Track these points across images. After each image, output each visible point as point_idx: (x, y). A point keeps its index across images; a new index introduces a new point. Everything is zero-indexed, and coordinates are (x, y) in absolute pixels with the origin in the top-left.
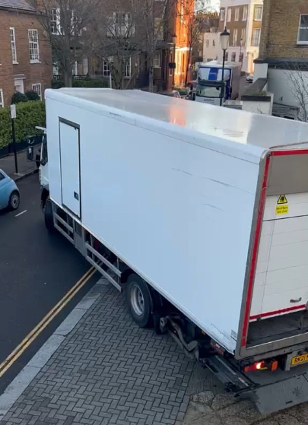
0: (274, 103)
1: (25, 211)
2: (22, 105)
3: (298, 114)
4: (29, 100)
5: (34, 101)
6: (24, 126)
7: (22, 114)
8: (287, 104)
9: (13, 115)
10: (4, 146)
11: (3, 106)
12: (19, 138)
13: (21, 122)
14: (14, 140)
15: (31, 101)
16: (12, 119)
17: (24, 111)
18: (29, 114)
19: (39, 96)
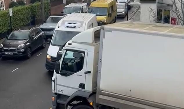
0: (158, 3)
1: (17, 68)
2: (16, 8)
3: (172, 8)
4: (20, 5)
5: (22, 6)
6: (17, 20)
7: (15, 13)
8: (166, 3)
9: (11, 14)
10: (5, 31)
11: (4, 9)
12: (13, 26)
13: (15, 18)
14: (11, 28)
15: (21, 6)
16: (10, 17)
17: (16, 12)
18: (19, 13)
19: (25, 3)
